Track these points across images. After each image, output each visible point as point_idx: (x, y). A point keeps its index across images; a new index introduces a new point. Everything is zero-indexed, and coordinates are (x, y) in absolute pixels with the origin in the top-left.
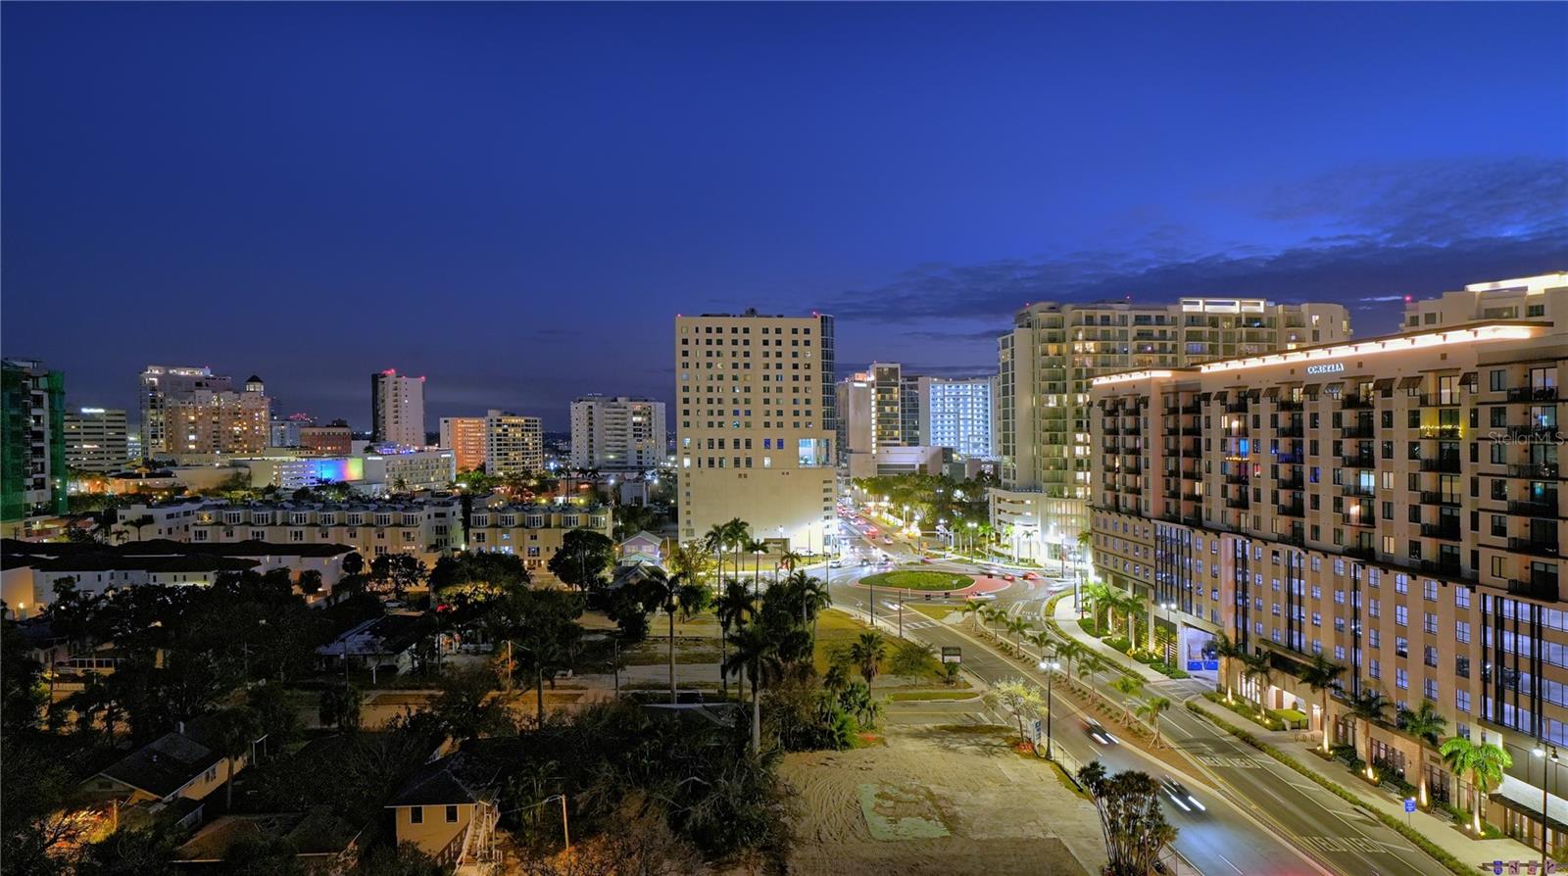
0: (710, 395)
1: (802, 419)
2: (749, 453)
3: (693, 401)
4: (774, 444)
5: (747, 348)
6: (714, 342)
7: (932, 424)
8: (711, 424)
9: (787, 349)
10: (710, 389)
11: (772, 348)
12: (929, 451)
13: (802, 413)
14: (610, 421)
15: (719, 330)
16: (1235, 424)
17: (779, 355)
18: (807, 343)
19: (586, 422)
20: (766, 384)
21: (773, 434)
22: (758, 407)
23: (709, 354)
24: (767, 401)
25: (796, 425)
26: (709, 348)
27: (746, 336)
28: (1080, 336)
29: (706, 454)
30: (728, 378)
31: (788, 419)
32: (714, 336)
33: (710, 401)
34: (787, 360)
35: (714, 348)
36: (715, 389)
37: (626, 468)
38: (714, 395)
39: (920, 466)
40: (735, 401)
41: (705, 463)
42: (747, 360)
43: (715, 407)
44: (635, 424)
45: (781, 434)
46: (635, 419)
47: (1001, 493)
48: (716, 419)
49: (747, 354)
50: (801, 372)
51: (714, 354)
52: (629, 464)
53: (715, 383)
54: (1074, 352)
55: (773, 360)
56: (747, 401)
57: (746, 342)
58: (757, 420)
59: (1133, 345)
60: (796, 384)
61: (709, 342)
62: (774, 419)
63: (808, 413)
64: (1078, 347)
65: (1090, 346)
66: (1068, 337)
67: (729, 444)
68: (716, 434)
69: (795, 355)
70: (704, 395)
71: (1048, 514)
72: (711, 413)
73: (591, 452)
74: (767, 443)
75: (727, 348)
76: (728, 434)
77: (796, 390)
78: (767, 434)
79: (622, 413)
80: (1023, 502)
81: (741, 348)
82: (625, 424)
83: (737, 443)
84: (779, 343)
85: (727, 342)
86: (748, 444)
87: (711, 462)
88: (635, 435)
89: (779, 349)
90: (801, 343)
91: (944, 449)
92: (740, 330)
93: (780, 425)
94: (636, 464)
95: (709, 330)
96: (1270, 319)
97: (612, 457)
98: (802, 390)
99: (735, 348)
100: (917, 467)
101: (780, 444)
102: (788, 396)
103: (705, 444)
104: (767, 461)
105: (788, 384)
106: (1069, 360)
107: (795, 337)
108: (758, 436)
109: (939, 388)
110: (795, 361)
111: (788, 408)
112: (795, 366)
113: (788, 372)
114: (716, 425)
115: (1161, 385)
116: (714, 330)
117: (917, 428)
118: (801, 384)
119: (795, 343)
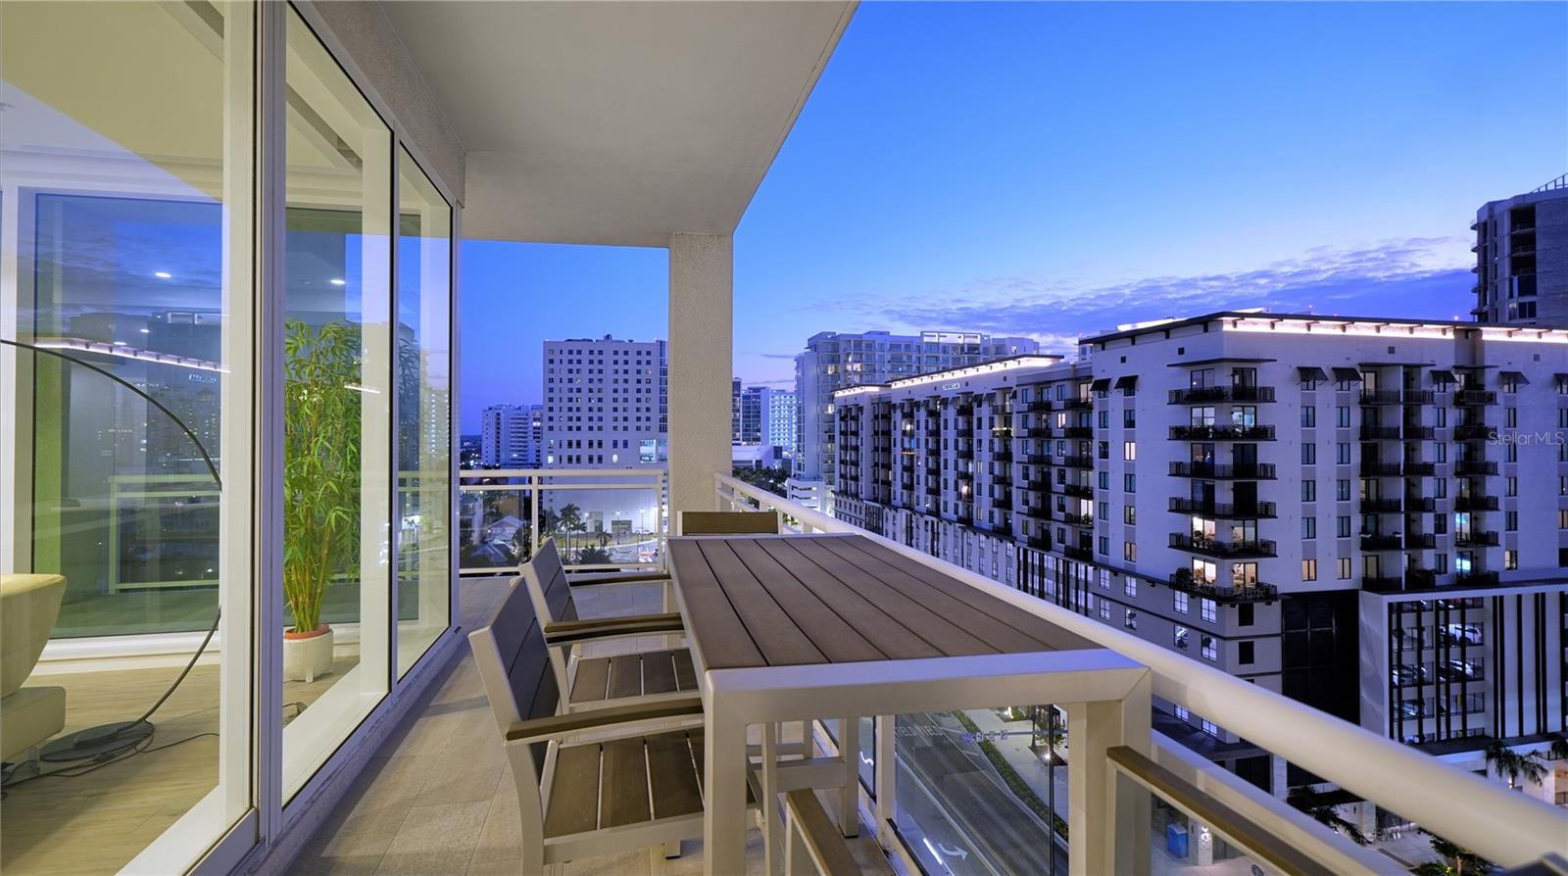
0: (570, 405)
1: (643, 424)
2: (601, 452)
3: (556, 409)
4: (620, 444)
5: (600, 367)
6: (575, 362)
7: (771, 427)
8: (570, 428)
9: (632, 367)
10: (570, 400)
11: (621, 367)
12: (765, 449)
13: (643, 419)
14: (513, 426)
15: (579, 352)
16: (908, 427)
17: (626, 372)
18: (648, 363)
19: (494, 426)
20: (615, 395)
21: (620, 437)
22: (608, 414)
23: (570, 371)
24: (615, 410)
25: (638, 428)
26: (570, 366)
27: (601, 357)
28: (850, 359)
29: (566, 452)
30: (585, 391)
31: (632, 424)
32: (575, 357)
33: (570, 409)
34: (632, 377)
35: (575, 367)
36: (574, 400)
37: (527, 464)
38: (574, 405)
39: (757, 461)
40: (591, 409)
41: (565, 460)
42: (601, 376)
43: (574, 414)
44: (534, 428)
45: (626, 436)
46: (535, 424)
47: (795, 482)
48: (574, 424)
49: (600, 371)
50: (643, 386)
51: (575, 371)
52: (529, 461)
53: (574, 395)
54: (846, 371)
55: (621, 376)
56: (600, 410)
57: (600, 362)
58: (608, 423)
59: (888, 367)
60: (639, 395)
61: (571, 362)
62: (621, 424)
63: (648, 419)
64: (849, 368)
65: (857, 367)
66: (842, 359)
67: (585, 444)
68: (574, 436)
69: (639, 372)
70: (566, 405)
71: (826, 498)
72: (570, 419)
73: (498, 451)
74: (615, 444)
75: (585, 367)
76: (584, 436)
77: (639, 400)
78: (615, 436)
79: (525, 419)
80: (810, 489)
81: (596, 367)
82: (526, 428)
83: (591, 444)
84: (626, 362)
85: (585, 362)
86: (600, 444)
87: (570, 459)
88: (534, 438)
89: (626, 367)
90: (644, 362)
91: (775, 447)
92: (596, 352)
93: (626, 428)
94: (534, 461)
95: (571, 352)
96: (985, 348)
97: (515, 455)
98: (643, 400)
99: (591, 367)
100: (754, 462)
101: (626, 444)
102: (632, 405)
103: (565, 444)
104: (615, 458)
105: (632, 395)
106: (842, 378)
107: (639, 358)
108: (608, 438)
109: (777, 398)
110: (639, 377)
111: (632, 414)
112: (639, 381)
113: (632, 386)
114: (574, 429)
115: (871, 396)
116: (575, 352)
117: (759, 431)
118: (643, 395)
119: (639, 362)
